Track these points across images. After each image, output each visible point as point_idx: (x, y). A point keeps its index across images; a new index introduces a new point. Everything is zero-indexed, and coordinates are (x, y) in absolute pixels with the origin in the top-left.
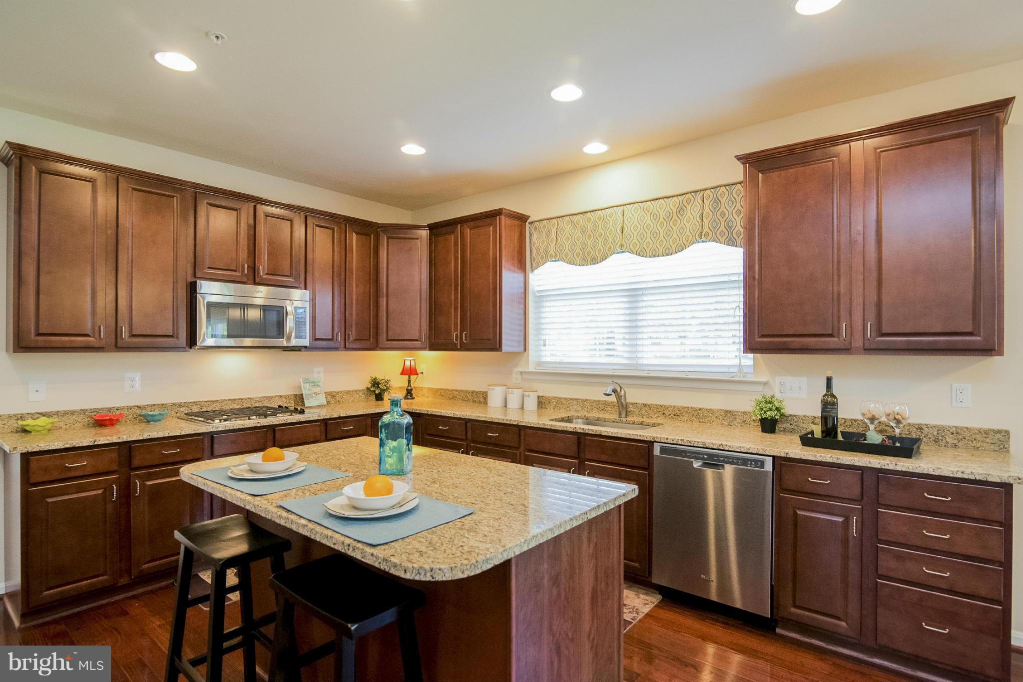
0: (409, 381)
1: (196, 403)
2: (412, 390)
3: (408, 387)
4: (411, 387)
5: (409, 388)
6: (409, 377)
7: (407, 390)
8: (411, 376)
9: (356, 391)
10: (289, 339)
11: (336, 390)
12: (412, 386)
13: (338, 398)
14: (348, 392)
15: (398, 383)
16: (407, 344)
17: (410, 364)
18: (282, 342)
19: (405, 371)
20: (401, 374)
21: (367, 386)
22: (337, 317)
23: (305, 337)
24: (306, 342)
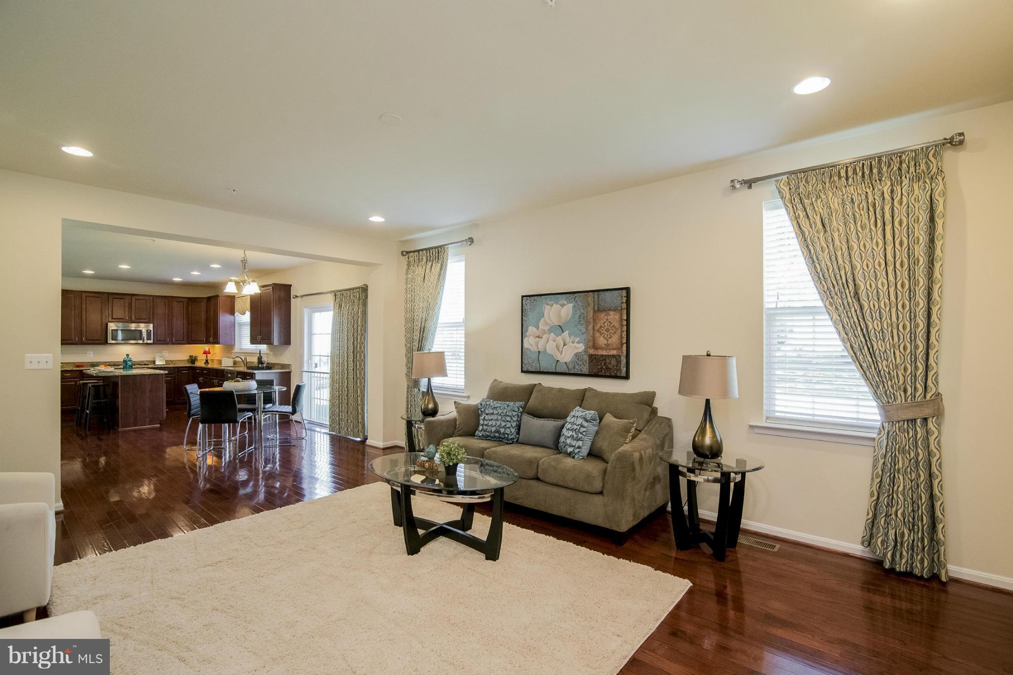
0: (207, 357)
1: (112, 362)
2: (208, 360)
6: (207, 355)
9: (183, 360)
10: (143, 341)
11: (173, 360)
13: (174, 362)
14: (179, 360)
16: (198, 342)
17: (207, 350)
18: (141, 342)
19: (205, 353)
20: (204, 353)
21: (188, 358)
22: (167, 332)
23: (151, 340)
24: (151, 342)
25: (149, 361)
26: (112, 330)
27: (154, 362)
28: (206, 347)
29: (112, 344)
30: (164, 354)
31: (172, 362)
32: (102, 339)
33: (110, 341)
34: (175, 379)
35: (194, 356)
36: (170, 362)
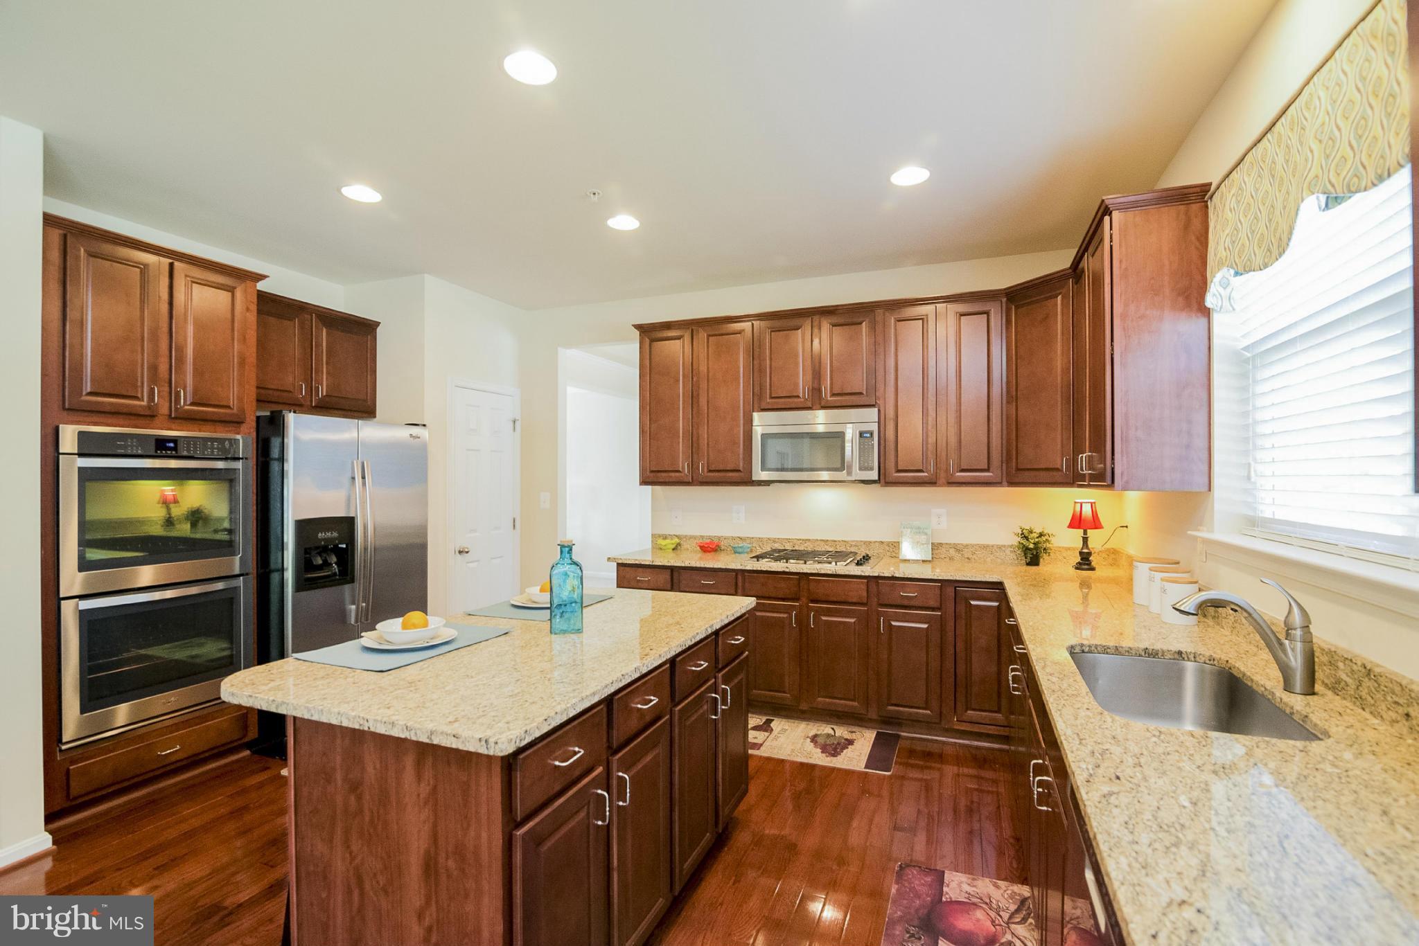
0: (1085, 540)
2: (1089, 554)
3: (1082, 549)
4: (1087, 547)
5: (1085, 551)
6: (1085, 533)
7: (1081, 553)
8: (1089, 531)
9: (1000, 547)
10: (849, 473)
11: (965, 542)
12: (1090, 546)
13: (967, 554)
14: (985, 547)
15: (1067, 540)
16: (1043, 476)
17: (1087, 510)
18: (842, 475)
19: (1077, 522)
20: (1071, 526)
21: (1017, 542)
22: (932, 440)
23: (872, 469)
24: (874, 475)
26: (766, 438)
27: (895, 546)
28: (1084, 498)
29: (767, 483)
30: (932, 520)
31: (958, 551)
33: (757, 472)
34: (942, 630)
35: (1038, 530)
36: (952, 552)
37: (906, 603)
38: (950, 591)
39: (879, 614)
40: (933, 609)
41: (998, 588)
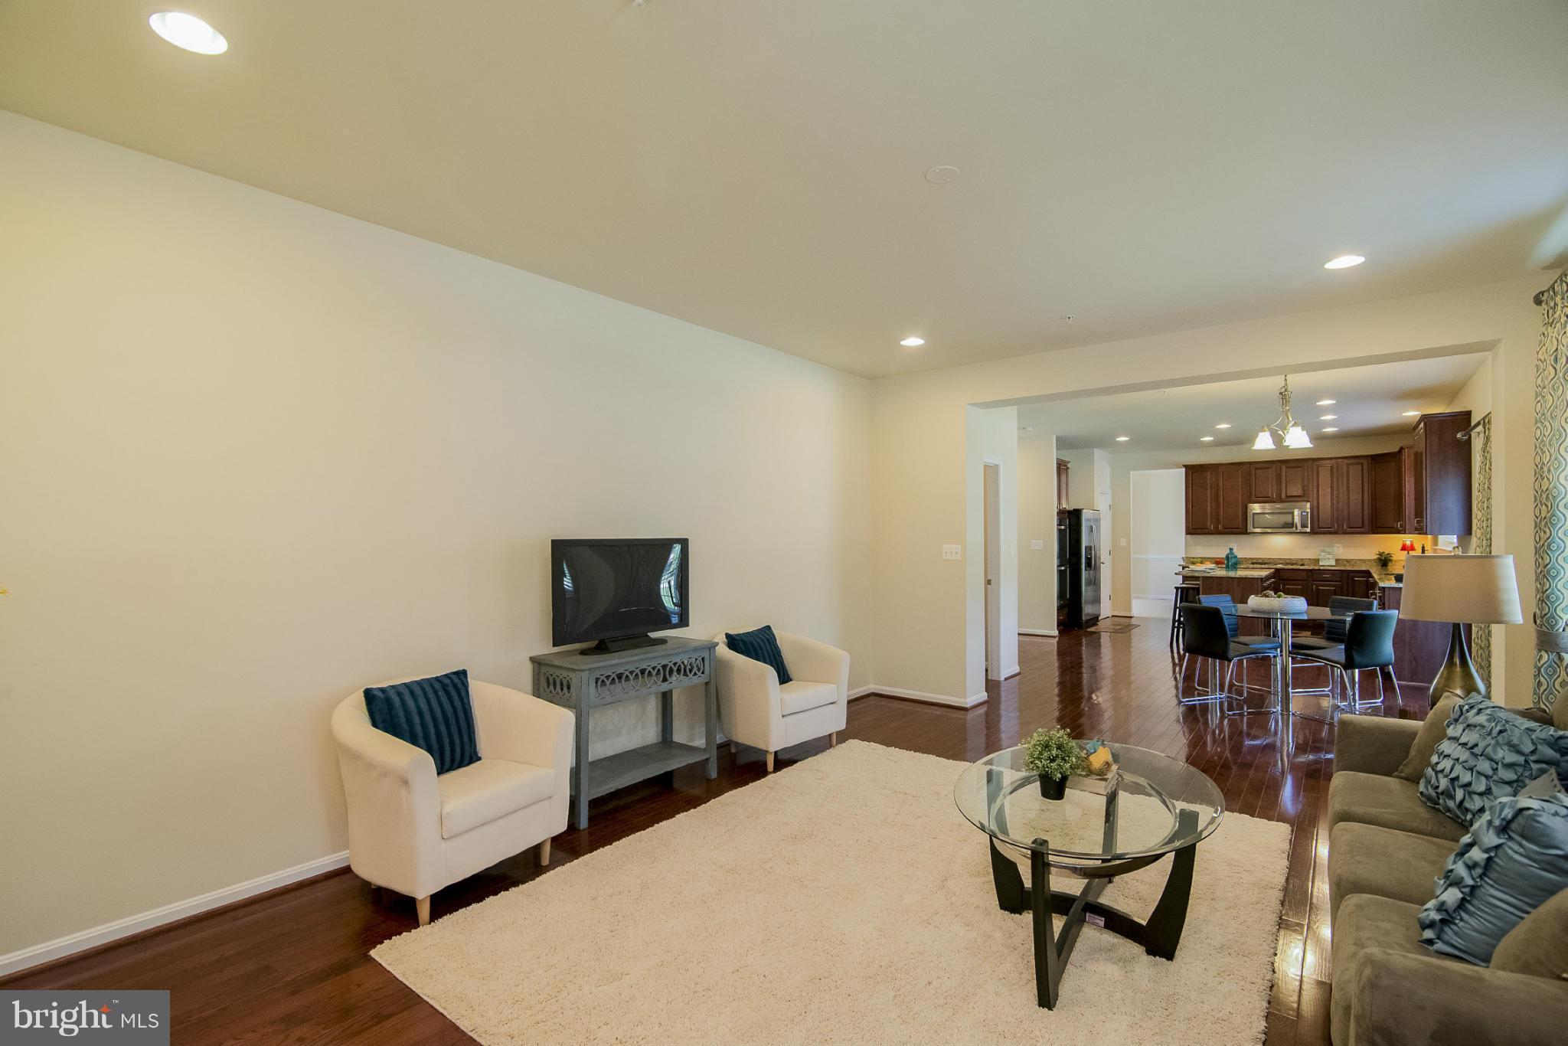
1: (1260, 559)
9: (1369, 560)
10: (1296, 528)
11: (1352, 556)
13: (1352, 563)
14: (1363, 560)
17: (1409, 544)
18: (1292, 530)
19: (1405, 549)
20: (1402, 549)
21: (1376, 557)
22: (1335, 515)
23: (1307, 527)
24: (1308, 530)
25: (1313, 559)
26: (1254, 514)
27: (1317, 561)
28: (1407, 539)
29: (1254, 533)
30: (1336, 549)
31: (1348, 562)
32: (1239, 527)
33: (1250, 529)
35: (1387, 553)
36: (1345, 563)
37: (1326, 579)
38: (1345, 575)
39: (1312, 585)
40: (1338, 581)
41: (1368, 574)
